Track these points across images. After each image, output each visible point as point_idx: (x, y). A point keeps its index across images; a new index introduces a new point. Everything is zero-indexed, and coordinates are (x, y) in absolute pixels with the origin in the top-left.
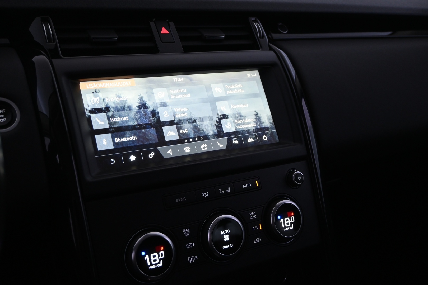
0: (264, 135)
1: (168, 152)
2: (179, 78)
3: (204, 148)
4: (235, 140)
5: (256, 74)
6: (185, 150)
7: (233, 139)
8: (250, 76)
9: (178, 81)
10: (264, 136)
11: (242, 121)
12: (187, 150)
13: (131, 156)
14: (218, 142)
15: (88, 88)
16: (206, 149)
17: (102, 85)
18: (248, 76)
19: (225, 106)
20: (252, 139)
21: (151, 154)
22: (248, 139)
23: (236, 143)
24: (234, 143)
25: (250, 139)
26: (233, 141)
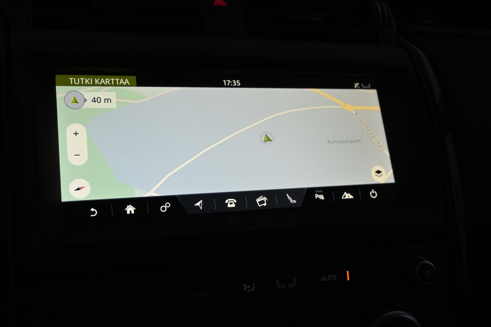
0: (373, 190)
1: (196, 205)
2: (233, 81)
3: (262, 202)
4: (319, 194)
5: (369, 85)
6: (228, 203)
7: (316, 191)
8: (359, 87)
9: (231, 85)
12: (231, 204)
13: (128, 206)
14: (287, 195)
16: (265, 204)
18: (356, 87)
20: (349, 194)
21: (164, 205)
22: (343, 194)
23: (320, 199)
24: (316, 198)
25: (347, 194)
26: (316, 195)
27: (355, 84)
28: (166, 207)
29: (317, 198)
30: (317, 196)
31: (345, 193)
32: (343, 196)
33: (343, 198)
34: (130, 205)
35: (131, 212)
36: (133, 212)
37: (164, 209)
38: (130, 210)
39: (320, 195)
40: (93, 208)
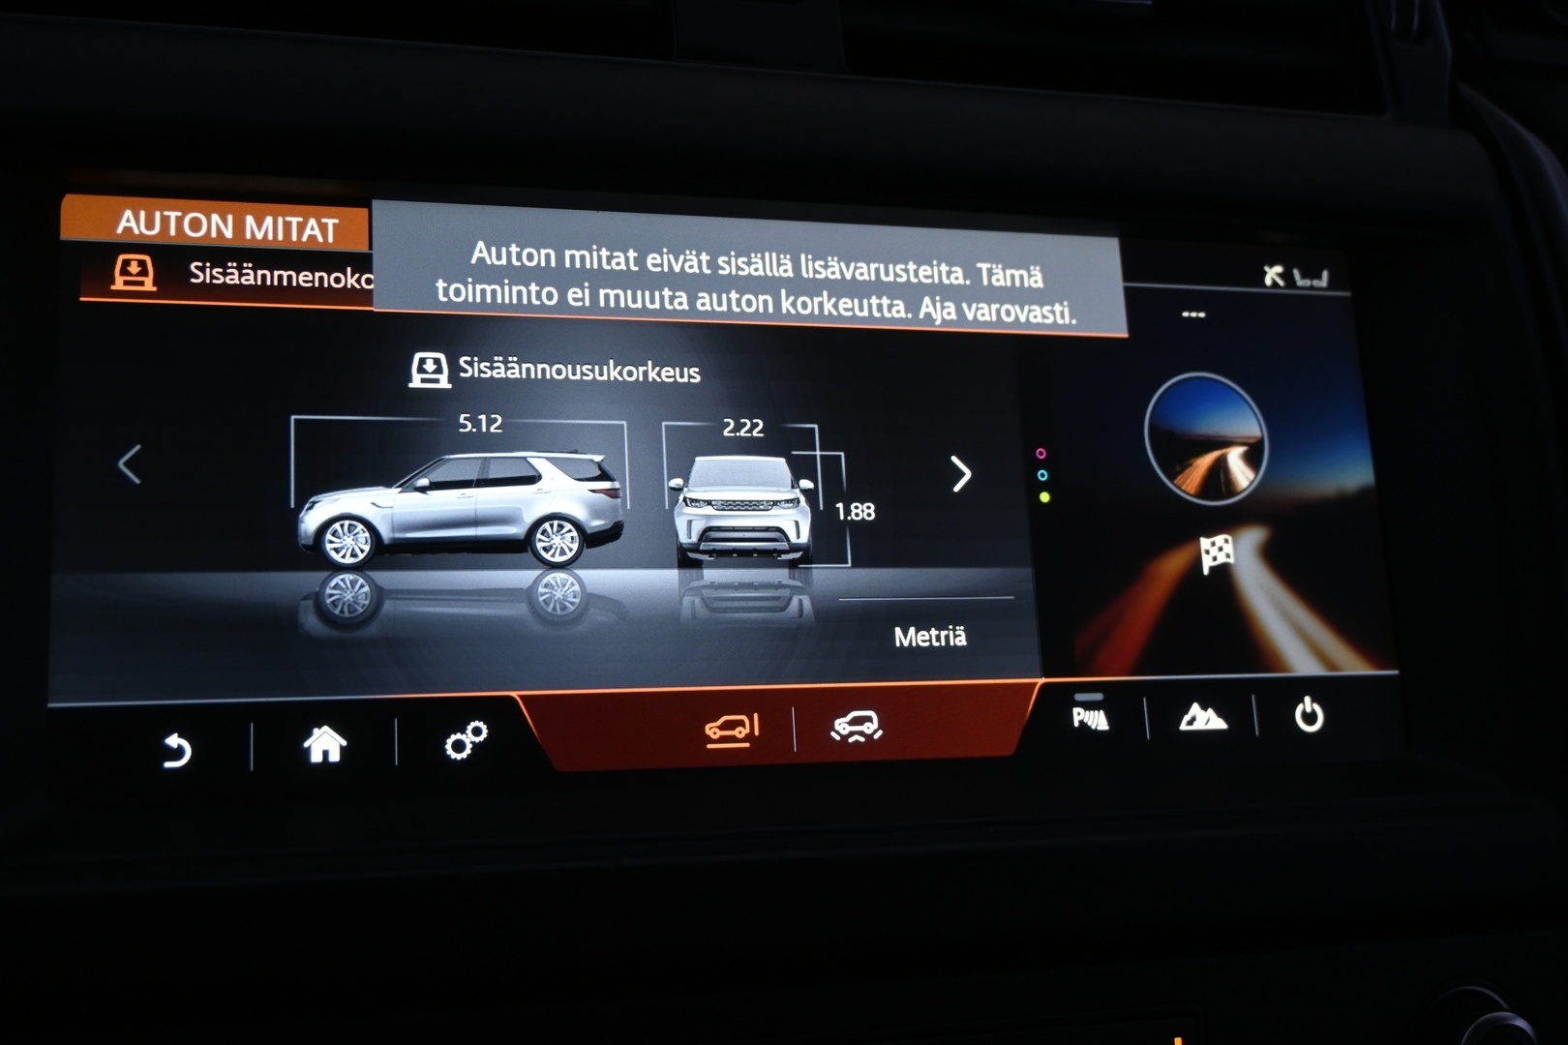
0: (1308, 699)
4: (1089, 706)
5: (1325, 274)
7: (1079, 697)
8: (1281, 283)
10: (1307, 704)
13: (316, 731)
18: (1268, 282)
20: (1210, 711)
21: (463, 732)
22: (1187, 713)
23: (1090, 727)
24: (1076, 724)
25: (1203, 712)
26: (1076, 710)
27: (1266, 268)
28: (468, 738)
29: (1081, 722)
30: (1080, 718)
31: (1195, 709)
32: (1187, 718)
33: (1183, 727)
34: (326, 728)
35: (326, 754)
36: (335, 757)
37: (459, 746)
38: (325, 748)
39: (1094, 710)
40: (176, 735)
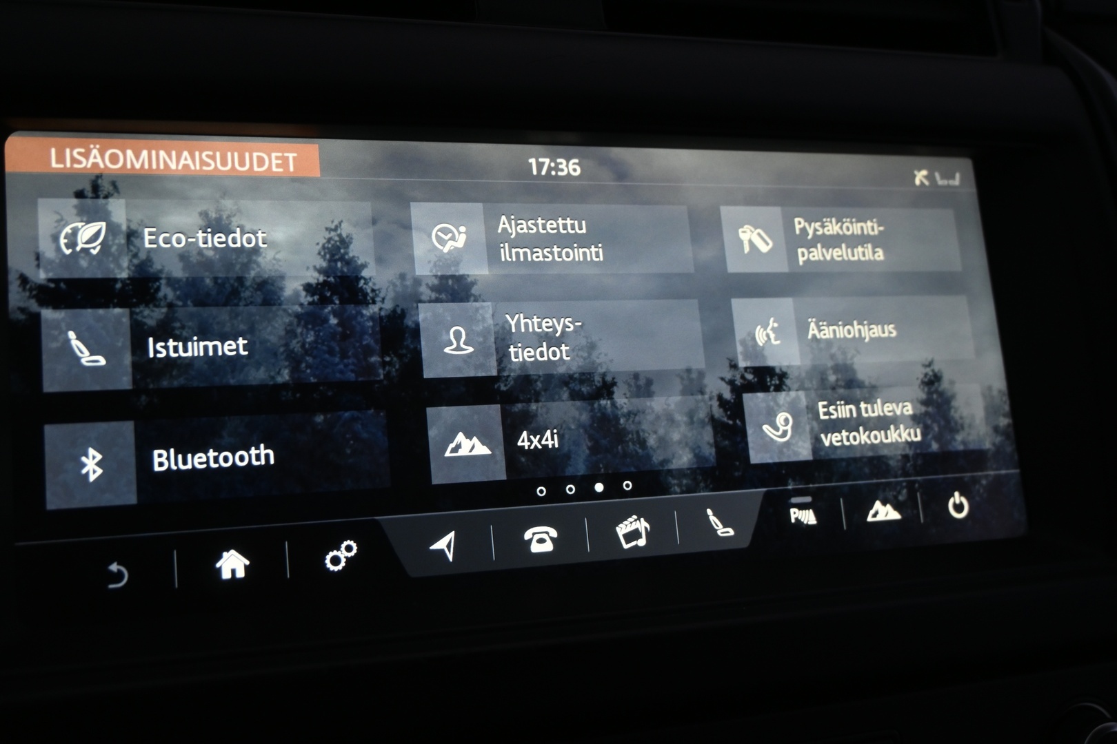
0: (957, 494)
1: (434, 547)
2: (559, 160)
3: (634, 535)
4: (802, 507)
5: (958, 176)
6: (530, 541)
7: (794, 500)
8: (927, 183)
9: (553, 173)
10: (957, 498)
11: (851, 410)
12: (541, 541)
13: (225, 554)
14: (709, 512)
15: (54, 165)
16: (642, 542)
17: (137, 157)
18: (917, 182)
19: (776, 325)
22: (872, 508)
23: (803, 523)
24: (793, 521)
25: (883, 507)
26: (792, 510)
27: (916, 172)
28: (343, 554)
29: (797, 519)
30: (796, 516)
31: (878, 505)
32: (872, 512)
33: (870, 519)
34: (232, 552)
35: (233, 572)
36: (241, 574)
37: (336, 561)
38: (233, 567)
39: (805, 509)
